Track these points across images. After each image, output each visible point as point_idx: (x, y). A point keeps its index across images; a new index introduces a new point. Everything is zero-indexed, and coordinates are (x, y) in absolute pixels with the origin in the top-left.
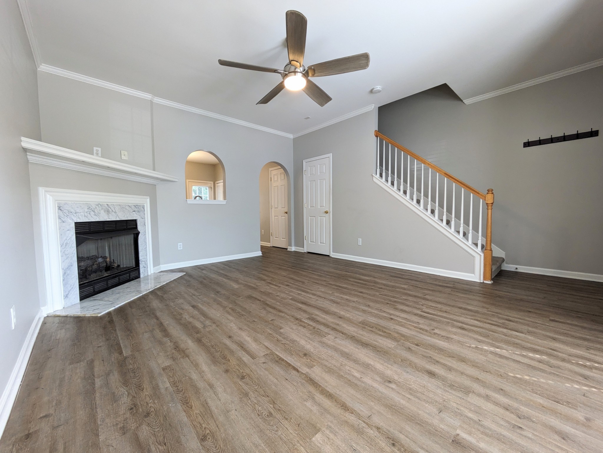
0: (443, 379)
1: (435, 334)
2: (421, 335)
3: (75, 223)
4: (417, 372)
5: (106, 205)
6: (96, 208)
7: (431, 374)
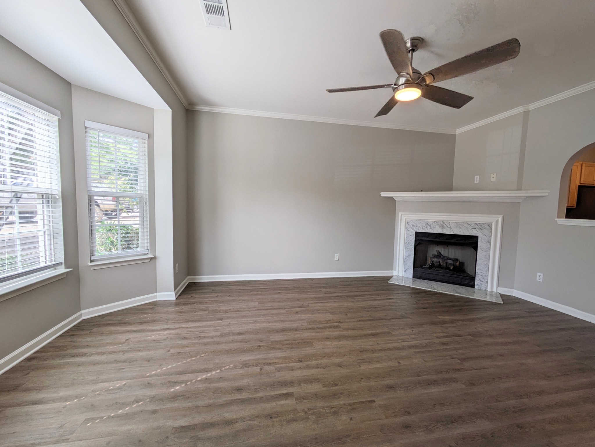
0: (234, 334)
1: (256, 365)
2: (265, 357)
3: (416, 232)
4: (246, 331)
5: (442, 223)
6: (432, 224)
7: (240, 334)
